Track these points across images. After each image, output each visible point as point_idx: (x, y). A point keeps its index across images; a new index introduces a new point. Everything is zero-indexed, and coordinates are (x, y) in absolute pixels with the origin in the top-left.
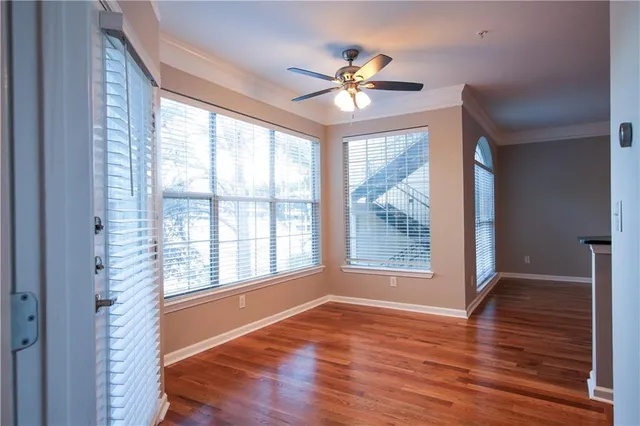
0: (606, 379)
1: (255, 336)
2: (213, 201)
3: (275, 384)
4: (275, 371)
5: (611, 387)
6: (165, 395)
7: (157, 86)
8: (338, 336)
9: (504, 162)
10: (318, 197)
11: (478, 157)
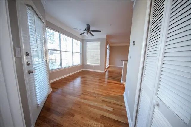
0: (124, 80)
1: (70, 76)
2: (61, 51)
3: (73, 84)
4: (73, 82)
5: (125, 81)
6: (51, 88)
7: (44, 24)
8: (85, 76)
9: (111, 49)
10: (81, 52)
11: (107, 47)
